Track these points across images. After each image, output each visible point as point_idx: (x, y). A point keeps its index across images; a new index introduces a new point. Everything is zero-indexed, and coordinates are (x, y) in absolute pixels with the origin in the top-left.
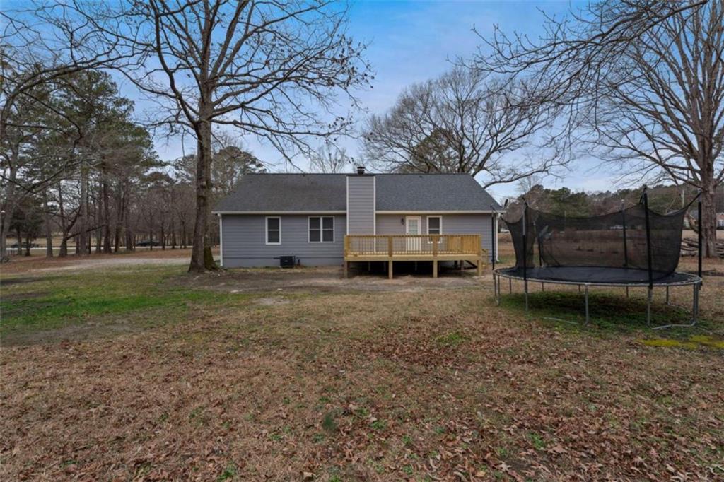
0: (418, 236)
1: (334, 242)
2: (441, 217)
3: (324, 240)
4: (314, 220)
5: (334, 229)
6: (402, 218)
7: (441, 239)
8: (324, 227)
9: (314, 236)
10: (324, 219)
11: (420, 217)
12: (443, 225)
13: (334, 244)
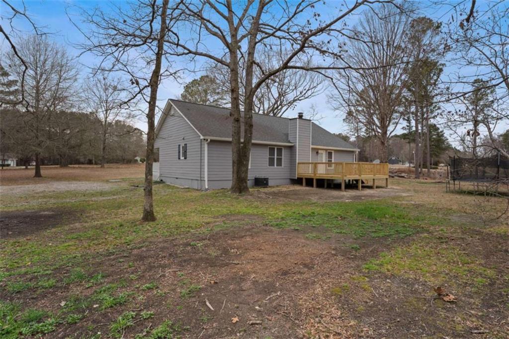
0: (322, 163)
1: (283, 167)
2: (333, 151)
3: (277, 166)
4: (271, 149)
5: (283, 157)
6: (317, 151)
7: (333, 165)
8: (277, 156)
9: (271, 163)
10: (277, 149)
11: (325, 151)
12: (334, 157)
13: (283, 169)
